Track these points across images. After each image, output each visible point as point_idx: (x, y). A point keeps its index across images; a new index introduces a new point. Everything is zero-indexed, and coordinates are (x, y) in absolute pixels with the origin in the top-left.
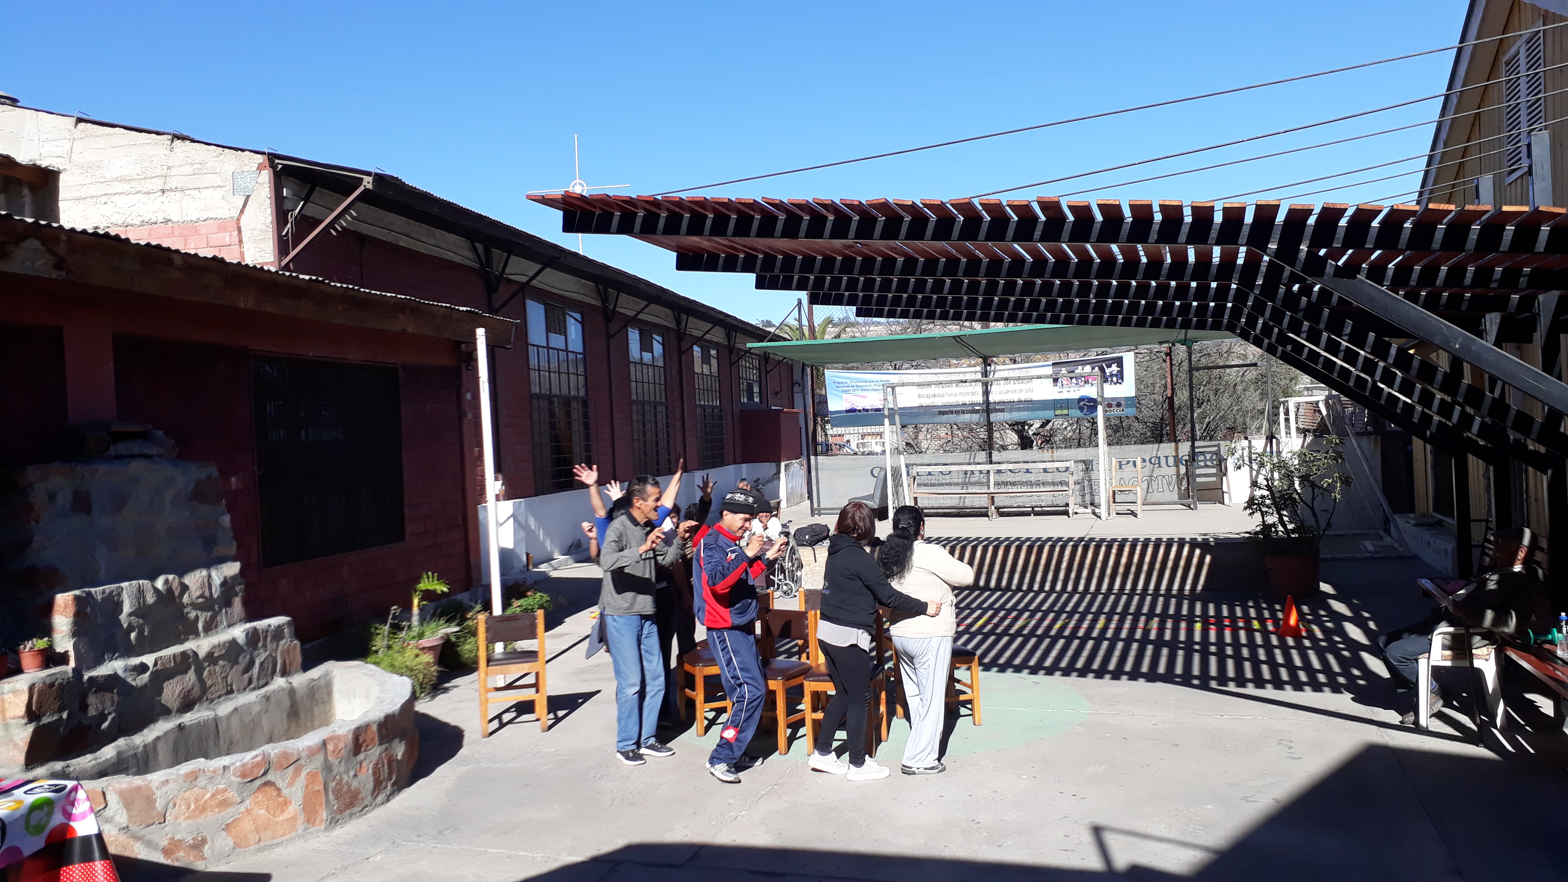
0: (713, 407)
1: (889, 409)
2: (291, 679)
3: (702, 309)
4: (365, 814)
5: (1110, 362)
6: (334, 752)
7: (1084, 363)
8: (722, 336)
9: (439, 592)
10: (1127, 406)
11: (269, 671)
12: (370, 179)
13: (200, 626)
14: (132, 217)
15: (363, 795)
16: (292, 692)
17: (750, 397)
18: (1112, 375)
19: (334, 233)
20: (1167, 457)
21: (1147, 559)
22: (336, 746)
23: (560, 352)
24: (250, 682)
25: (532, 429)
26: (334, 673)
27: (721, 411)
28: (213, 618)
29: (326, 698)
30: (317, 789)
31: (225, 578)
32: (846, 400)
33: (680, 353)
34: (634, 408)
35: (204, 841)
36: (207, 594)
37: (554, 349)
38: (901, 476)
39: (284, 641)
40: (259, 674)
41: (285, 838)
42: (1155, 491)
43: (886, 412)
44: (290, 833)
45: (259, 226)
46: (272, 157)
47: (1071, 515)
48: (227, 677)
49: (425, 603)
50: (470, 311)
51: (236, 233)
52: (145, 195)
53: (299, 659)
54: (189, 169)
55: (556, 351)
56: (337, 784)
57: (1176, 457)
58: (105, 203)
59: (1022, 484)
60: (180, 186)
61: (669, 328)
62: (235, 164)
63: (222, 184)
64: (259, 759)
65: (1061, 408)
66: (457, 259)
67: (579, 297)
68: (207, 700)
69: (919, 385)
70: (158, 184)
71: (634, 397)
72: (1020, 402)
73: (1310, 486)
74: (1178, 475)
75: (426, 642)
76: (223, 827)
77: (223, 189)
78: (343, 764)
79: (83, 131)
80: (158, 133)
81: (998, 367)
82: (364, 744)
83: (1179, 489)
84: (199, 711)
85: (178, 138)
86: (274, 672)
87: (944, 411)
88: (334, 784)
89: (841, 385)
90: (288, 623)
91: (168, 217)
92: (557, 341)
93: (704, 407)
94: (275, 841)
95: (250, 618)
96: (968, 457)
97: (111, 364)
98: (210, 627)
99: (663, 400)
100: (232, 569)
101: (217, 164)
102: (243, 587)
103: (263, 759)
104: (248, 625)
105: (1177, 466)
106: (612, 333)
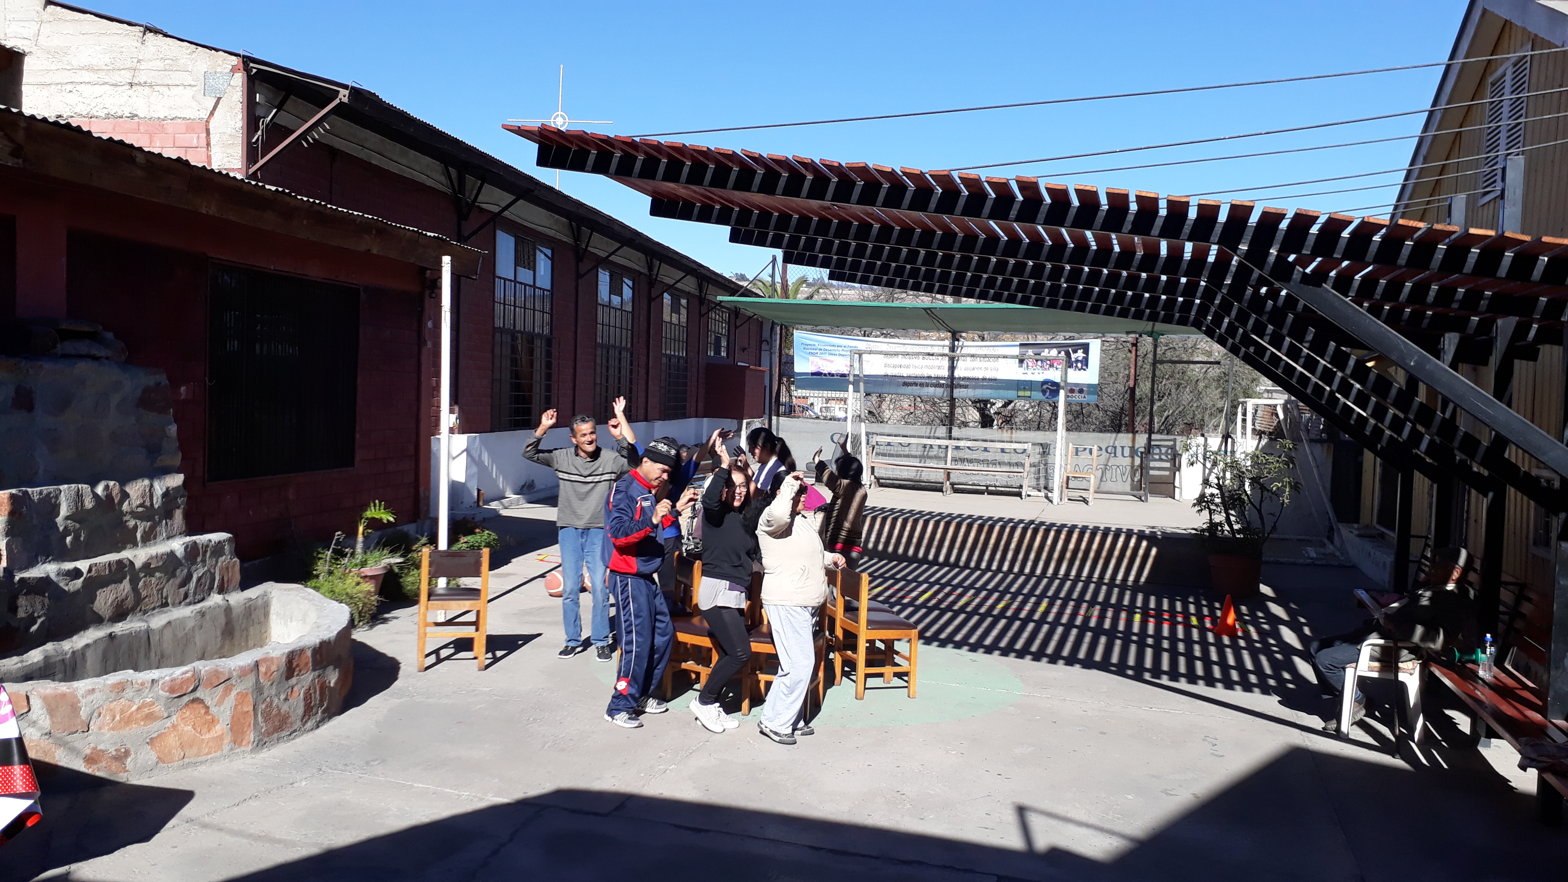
0: (679, 358)
1: (854, 375)
2: (227, 597)
3: (675, 257)
4: (293, 739)
5: (1076, 347)
6: (266, 673)
7: (1050, 346)
8: (694, 287)
9: (385, 521)
10: (1089, 393)
11: (206, 587)
12: (347, 92)
13: (139, 535)
14: (97, 109)
15: (293, 719)
16: (228, 610)
17: (718, 351)
18: (1077, 361)
19: (306, 145)
20: (1123, 448)
21: (1095, 546)
22: (268, 668)
23: (527, 287)
24: (186, 596)
25: (493, 363)
26: (272, 595)
27: (686, 362)
28: (152, 528)
29: (262, 619)
30: (245, 709)
31: (167, 489)
32: (812, 363)
33: (650, 300)
34: (599, 352)
35: (127, 753)
36: (148, 504)
37: (521, 283)
38: (860, 444)
39: (224, 557)
40: (196, 588)
41: (209, 756)
42: (1109, 480)
43: (851, 379)
44: (215, 752)
45: (229, 131)
46: (247, 61)
47: (1023, 497)
48: (163, 587)
49: (370, 531)
50: (441, 239)
51: (204, 135)
52: (112, 87)
53: (237, 577)
54: (160, 65)
55: (523, 286)
56: (267, 706)
57: (1132, 448)
58: (70, 91)
59: (978, 461)
60: (148, 81)
61: (641, 273)
62: (208, 63)
63: (193, 83)
64: (189, 675)
65: (1024, 389)
66: (429, 182)
67: (552, 233)
68: (140, 610)
69: (886, 354)
70: (127, 76)
71: (599, 340)
72: (984, 379)
73: (1260, 489)
74: (1132, 466)
75: (368, 571)
76: (148, 740)
77: (194, 89)
78: (274, 687)
79: (51, 14)
80: (130, 24)
81: (966, 343)
82: (298, 669)
83: (1133, 480)
84: (131, 621)
85: (151, 31)
86: (211, 588)
87: (909, 382)
88: (264, 706)
89: (809, 347)
90: (229, 540)
91: (135, 112)
92: (525, 275)
93: (670, 357)
94: (200, 759)
95: (190, 532)
96: (928, 431)
97: (64, 260)
98: (149, 537)
99: (629, 345)
100: (176, 480)
101: (189, 62)
102: (186, 499)
103: (193, 676)
104: (188, 539)
105: (1133, 457)
106: (582, 273)
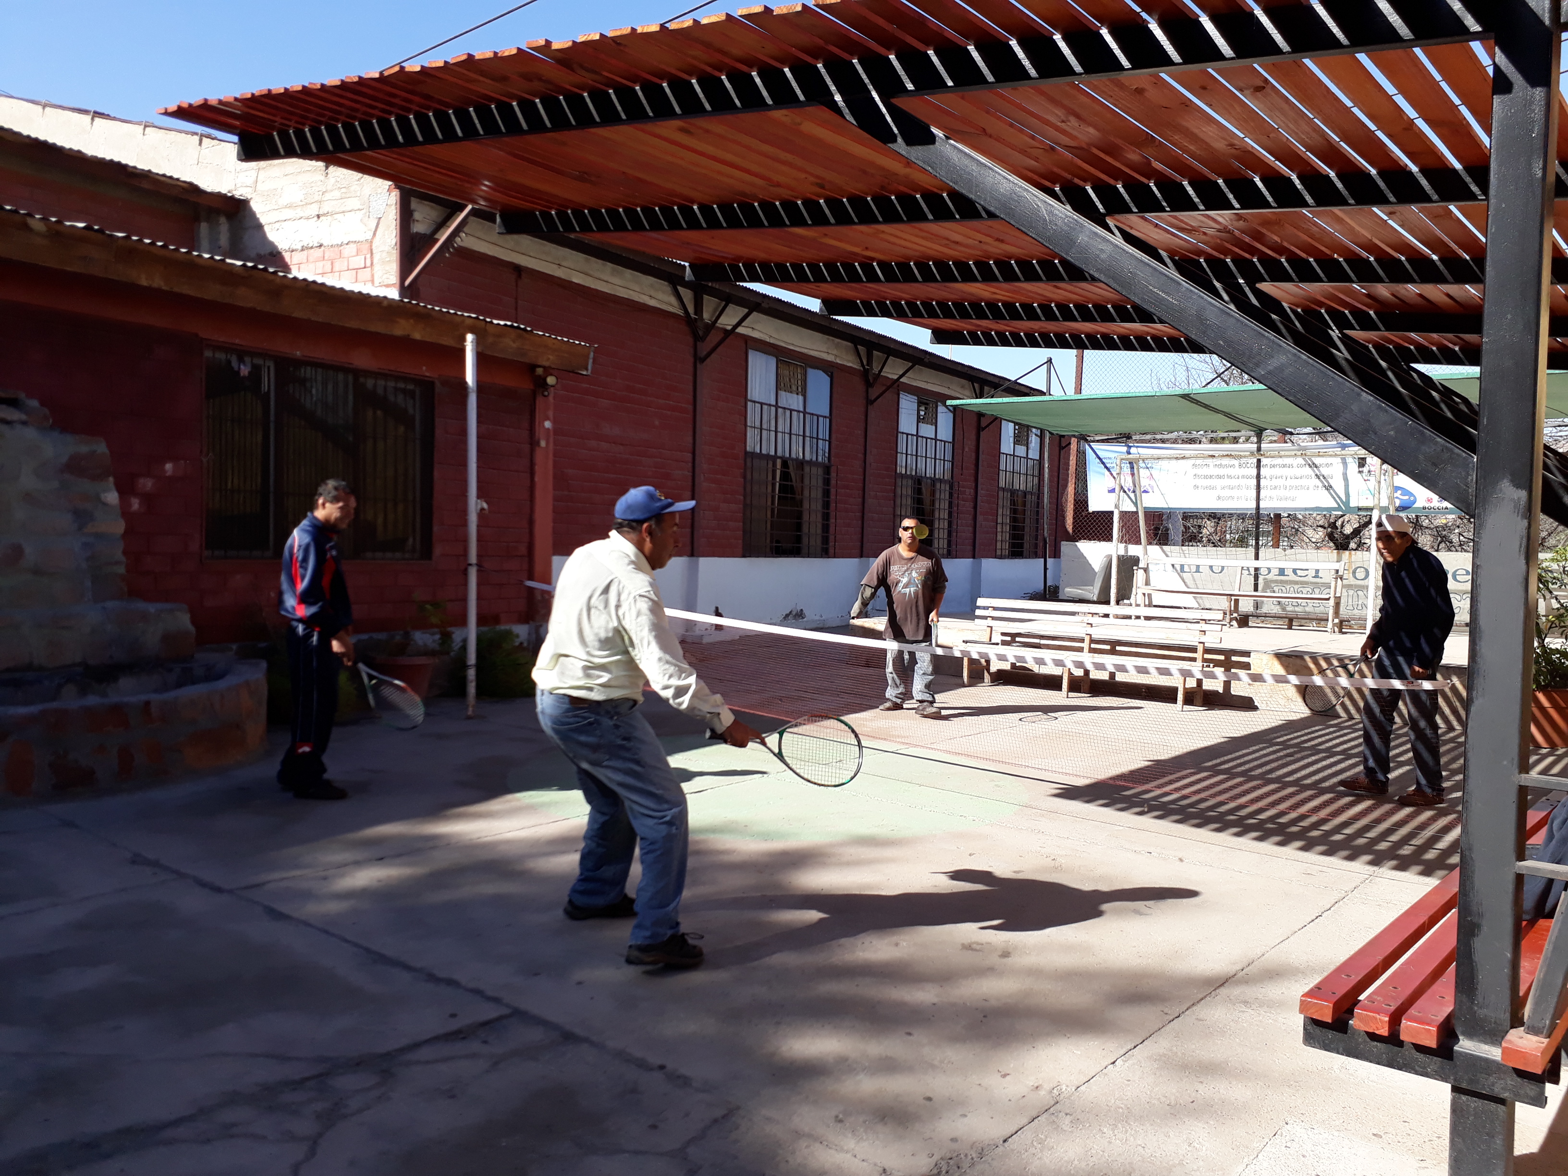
0: (1026, 493)
14: (296, 243)
19: (448, 254)
23: (794, 413)
25: (745, 488)
33: (980, 431)
34: (901, 482)
37: (785, 408)
45: (387, 249)
51: (368, 256)
52: (306, 221)
54: (337, 194)
55: (788, 412)
58: (278, 229)
60: (330, 211)
62: (372, 187)
63: (361, 207)
67: (830, 358)
70: (314, 210)
71: (900, 470)
77: (361, 212)
91: (321, 242)
92: (791, 400)
93: (1012, 492)
99: (947, 478)
101: (358, 189)
106: (873, 397)
